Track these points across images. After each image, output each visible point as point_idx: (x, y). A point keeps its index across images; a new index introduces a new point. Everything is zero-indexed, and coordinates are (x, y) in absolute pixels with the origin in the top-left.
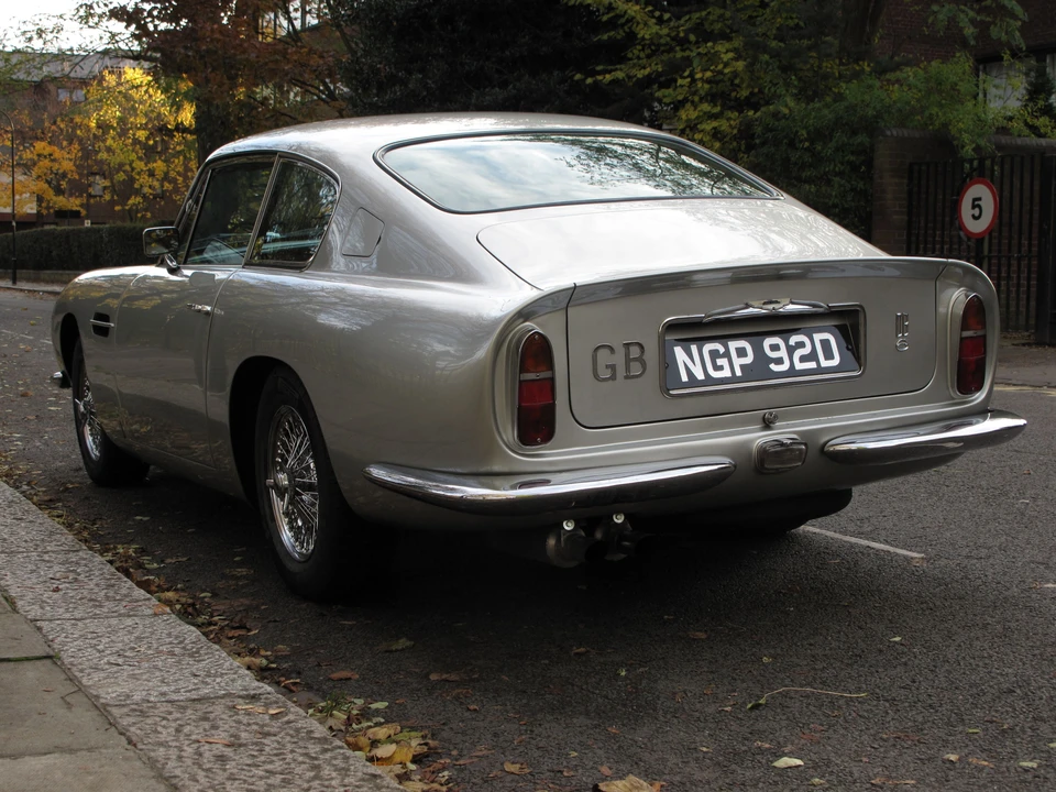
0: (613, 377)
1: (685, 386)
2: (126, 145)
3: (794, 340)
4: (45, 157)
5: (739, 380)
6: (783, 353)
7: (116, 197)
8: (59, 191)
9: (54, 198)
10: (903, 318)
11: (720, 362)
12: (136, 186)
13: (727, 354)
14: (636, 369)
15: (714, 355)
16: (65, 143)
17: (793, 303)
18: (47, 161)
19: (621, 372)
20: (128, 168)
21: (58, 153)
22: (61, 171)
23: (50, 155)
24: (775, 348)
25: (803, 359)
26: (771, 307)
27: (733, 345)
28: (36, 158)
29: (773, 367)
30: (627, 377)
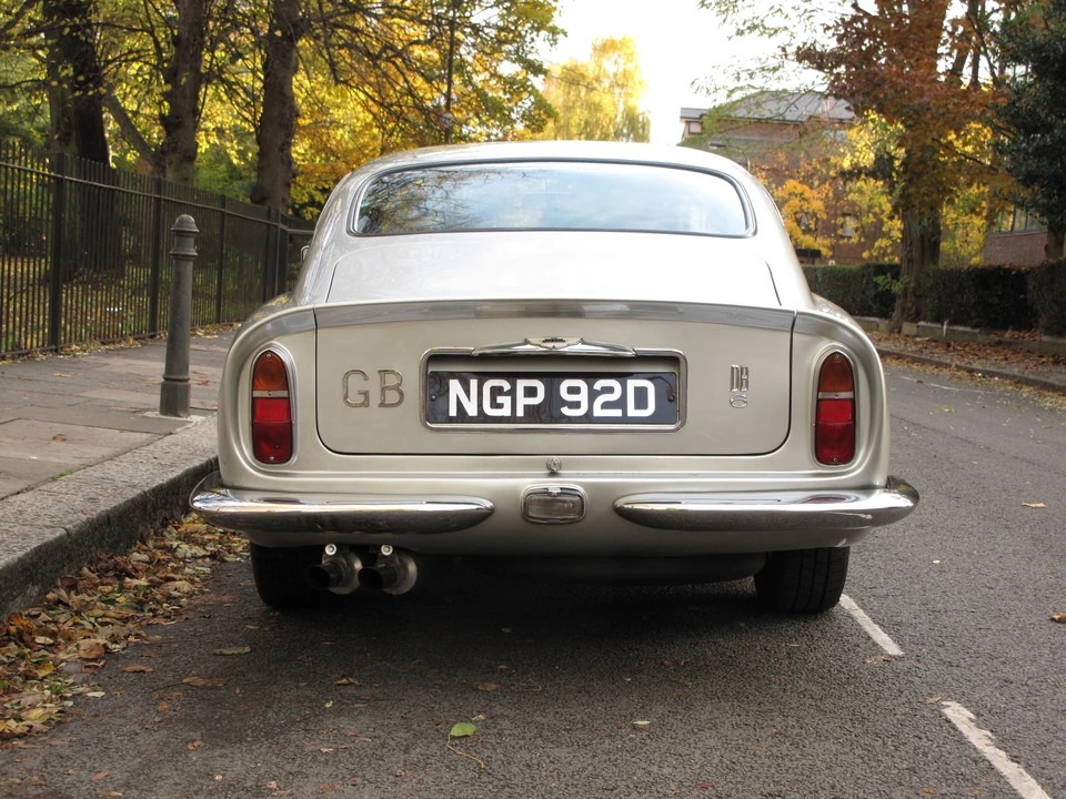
0: (365, 404)
1: (451, 420)
2: (877, 187)
3: (599, 384)
4: (796, 196)
5: (520, 421)
6: (583, 397)
7: (863, 240)
8: (807, 231)
9: (802, 237)
10: (743, 370)
11: (500, 399)
12: (884, 229)
13: (512, 393)
14: (392, 397)
15: (496, 391)
16: (816, 183)
17: (584, 343)
18: (797, 200)
19: (375, 398)
20: (877, 209)
21: (808, 193)
22: (811, 210)
23: (801, 194)
24: (573, 390)
25: (606, 405)
26: (550, 345)
27: (521, 384)
28: (786, 196)
29: (566, 411)
30: (382, 405)
